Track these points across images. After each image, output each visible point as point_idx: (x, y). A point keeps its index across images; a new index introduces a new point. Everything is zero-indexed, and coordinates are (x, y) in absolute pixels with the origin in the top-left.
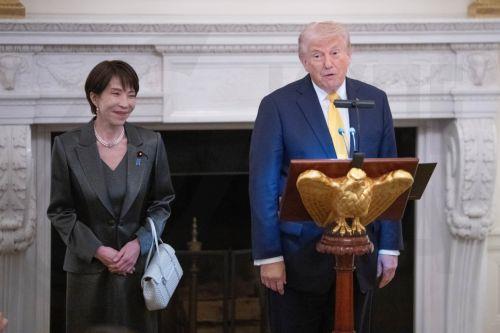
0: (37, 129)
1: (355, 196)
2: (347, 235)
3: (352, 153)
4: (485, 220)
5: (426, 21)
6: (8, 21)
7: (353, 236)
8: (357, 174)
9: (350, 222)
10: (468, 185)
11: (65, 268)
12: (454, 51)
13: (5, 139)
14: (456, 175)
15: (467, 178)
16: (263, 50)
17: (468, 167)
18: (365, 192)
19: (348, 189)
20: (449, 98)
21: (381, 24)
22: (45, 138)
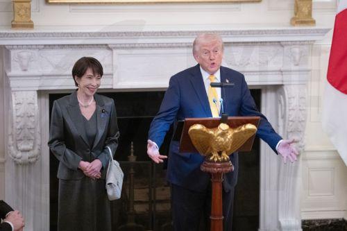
0: (40, 93)
1: (222, 139)
2: (218, 161)
3: (221, 114)
4: (300, 143)
5: (266, 29)
6: (24, 31)
7: (222, 162)
8: (223, 126)
9: (220, 153)
10: (291, 123)
11: (58, 176)
12: (282, 46)
13: (23, 99)
14: (283, 117)
15: (290, 119)
16: (171, 46)
17: (290, 113)
18: (229, 137)
19: (218, 135)
20: (280, 73)
21: (240, 31)
22: (46, 98)
